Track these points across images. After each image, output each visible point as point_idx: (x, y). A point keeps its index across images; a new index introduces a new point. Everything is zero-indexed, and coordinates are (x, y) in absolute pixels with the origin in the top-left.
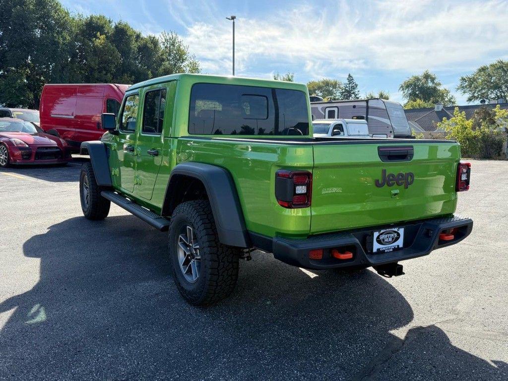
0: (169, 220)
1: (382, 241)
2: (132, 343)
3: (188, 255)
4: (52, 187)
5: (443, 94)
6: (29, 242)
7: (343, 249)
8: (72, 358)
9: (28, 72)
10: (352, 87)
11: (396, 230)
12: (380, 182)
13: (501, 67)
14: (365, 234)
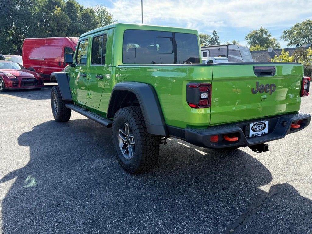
0: (112, 120)
1: (255, 130)
2: (93, 198)
3: (126, 142)
4: (32, 103)
5: (272, 42)
6: (21, 136)
7: (231, 135)
8: (55, 209)
9: (13, 32)
10: (216, 38)
11: (263, 122)
12: (255, 90)
13: (309, 24)
14: (245, 125)
